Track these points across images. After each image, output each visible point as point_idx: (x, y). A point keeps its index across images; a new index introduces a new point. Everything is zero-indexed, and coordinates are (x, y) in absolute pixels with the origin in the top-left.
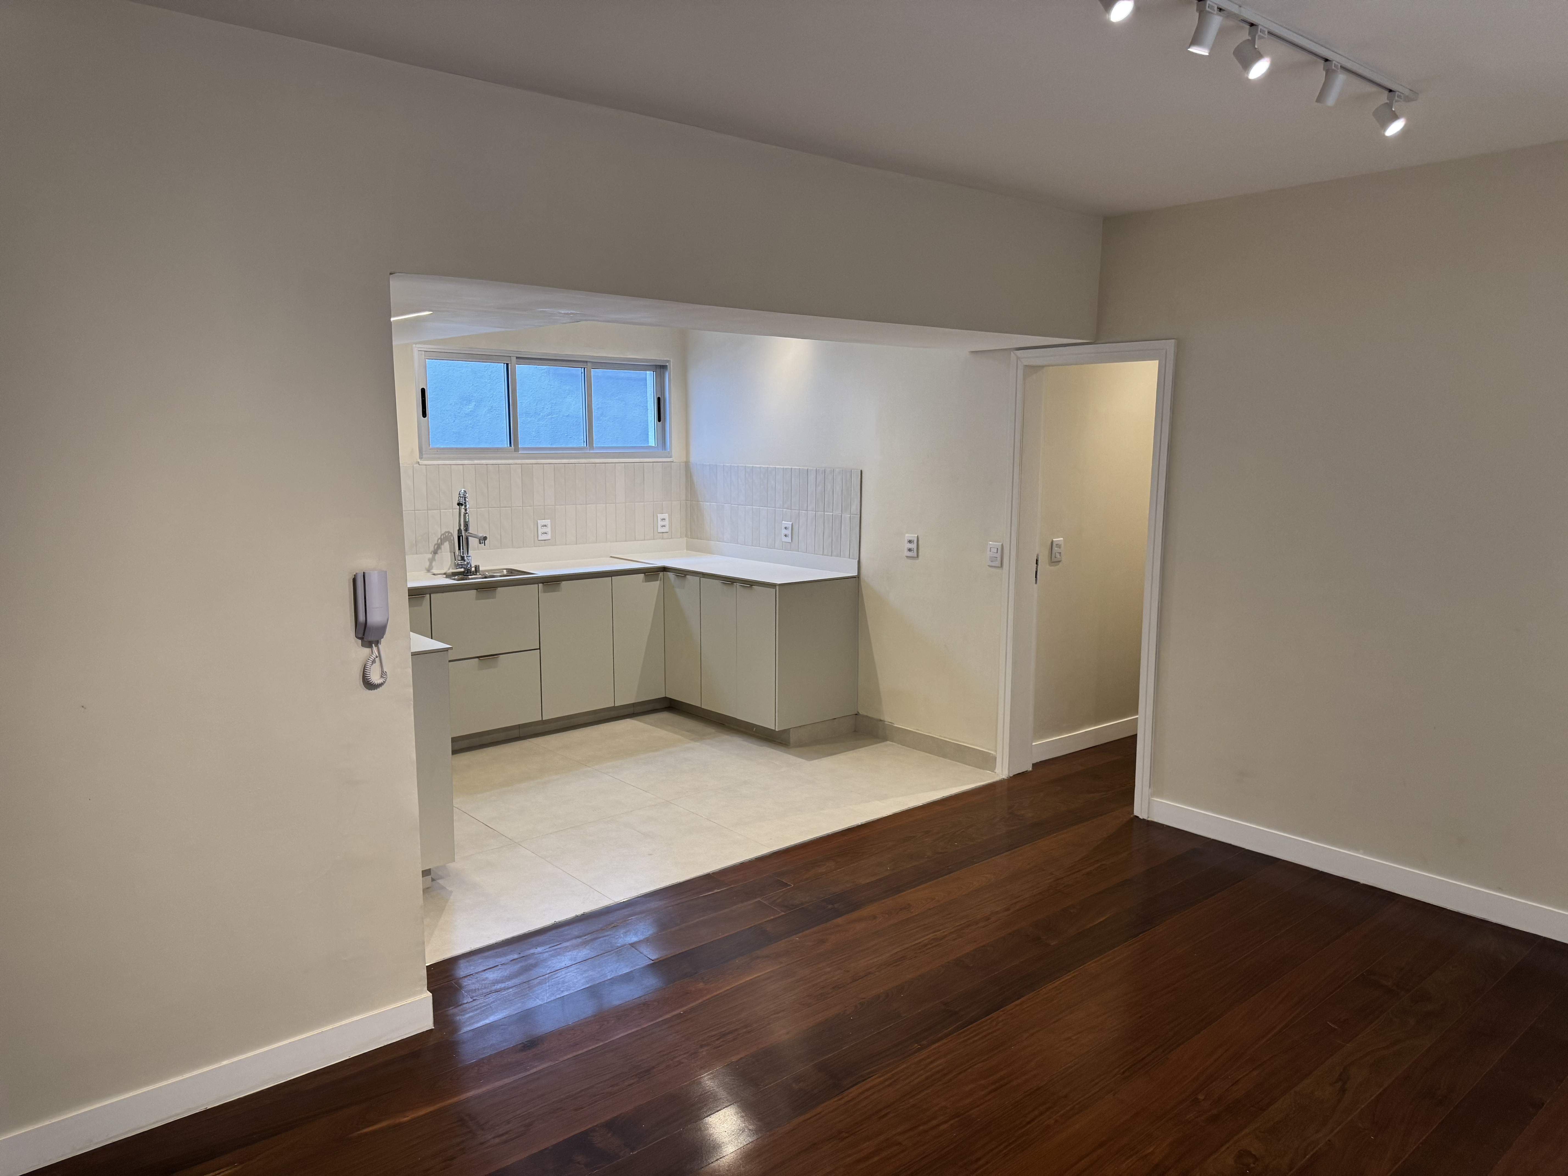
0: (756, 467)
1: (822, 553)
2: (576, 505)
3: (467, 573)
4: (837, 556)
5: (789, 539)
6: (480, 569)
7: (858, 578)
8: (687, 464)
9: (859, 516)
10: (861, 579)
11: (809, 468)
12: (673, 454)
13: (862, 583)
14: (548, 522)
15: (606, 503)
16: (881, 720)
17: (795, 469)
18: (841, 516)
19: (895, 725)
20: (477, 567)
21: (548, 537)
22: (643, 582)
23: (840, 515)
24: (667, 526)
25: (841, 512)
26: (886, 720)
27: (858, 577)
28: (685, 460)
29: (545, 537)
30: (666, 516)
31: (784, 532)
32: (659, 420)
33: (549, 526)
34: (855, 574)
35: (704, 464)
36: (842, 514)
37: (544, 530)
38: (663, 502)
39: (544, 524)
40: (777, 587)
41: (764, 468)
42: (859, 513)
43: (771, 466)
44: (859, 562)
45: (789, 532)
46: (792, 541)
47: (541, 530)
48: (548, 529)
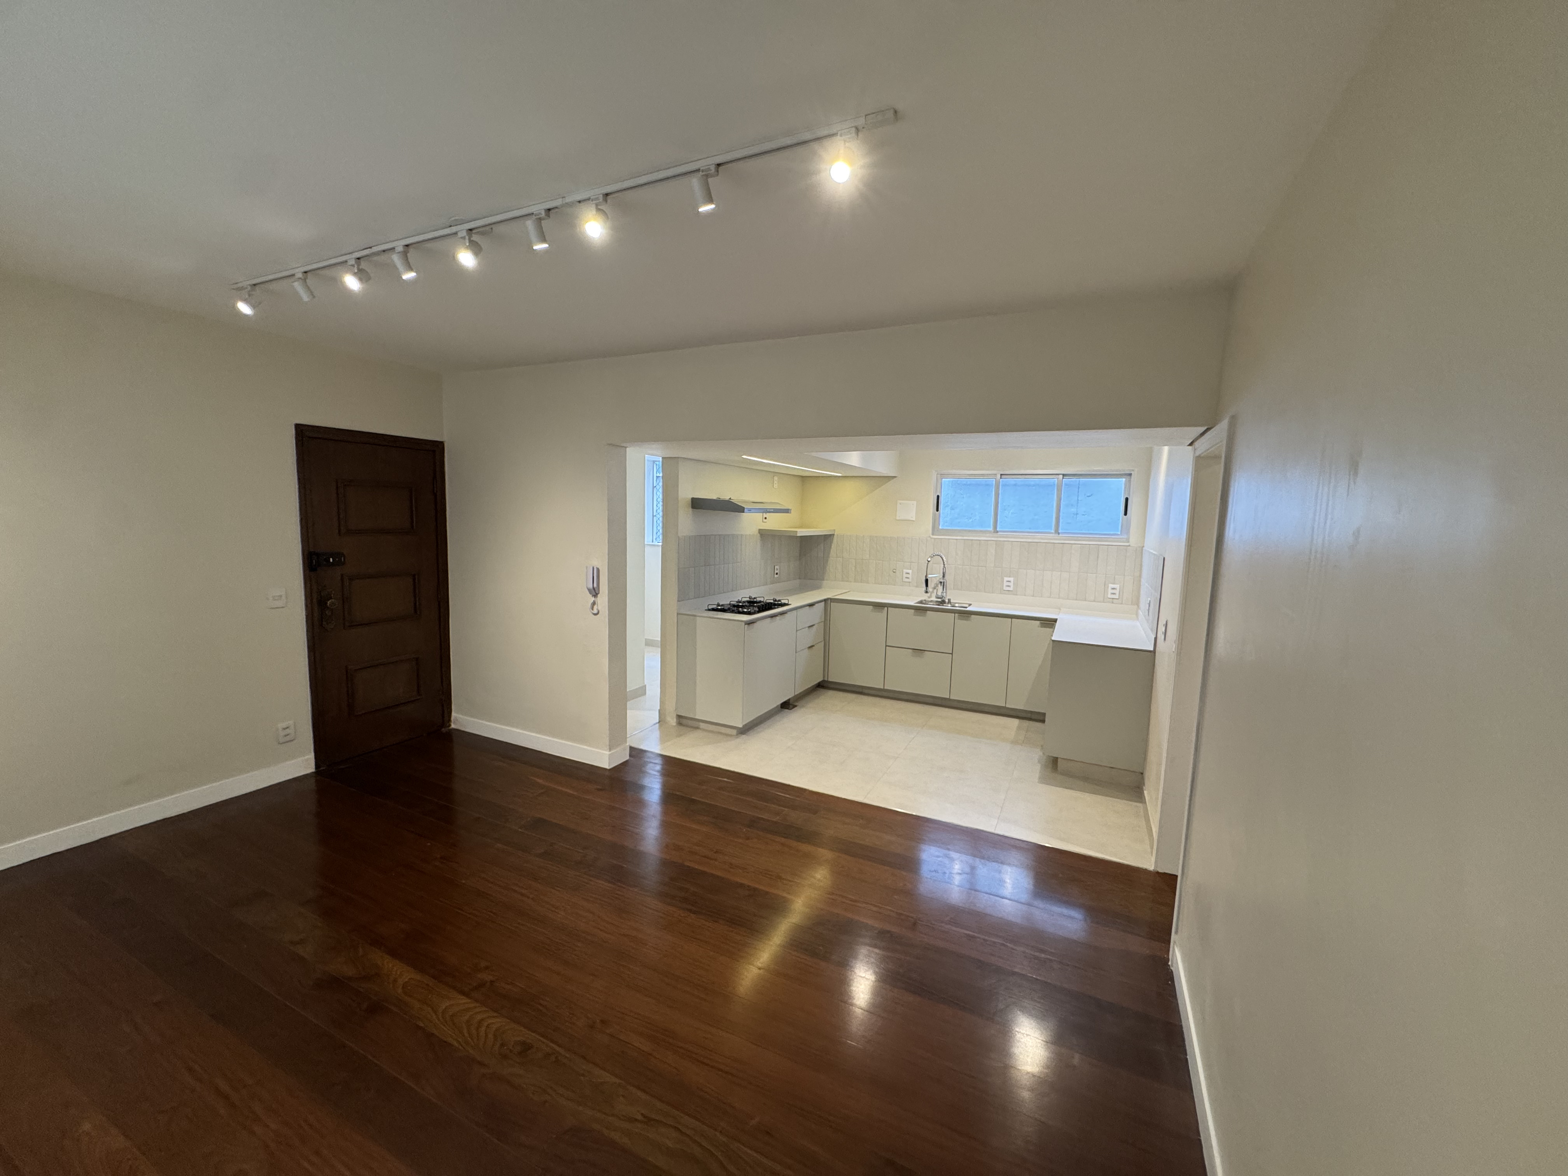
2: (1035, 570)
3: (943, 602)
5: (1148, 613)
6: (952, 601)
8: (1142, 549)
10: (1154, 655)
12: (1131, 540)
13: (1156, 659)
14: (1011, 579)
15: (1061, 571)
20: (949, 600)
21: (1011, 589)
22: (1039, 627)
23: (1158, 596)
24: (1118, 594)
25: (1158, 594)
28: (1141, 545)
29: (1008, 589)
30: (1116, 586)
32: (1126, 514)
33: (1012, 582)
34: (1152, 649)
37: (1008, 584)
39: (1009, 580)
44: (1156, 640)
45: (1149, 607)
46: (1149, 615)
47: (1005, 584)
48: (1011, 584)
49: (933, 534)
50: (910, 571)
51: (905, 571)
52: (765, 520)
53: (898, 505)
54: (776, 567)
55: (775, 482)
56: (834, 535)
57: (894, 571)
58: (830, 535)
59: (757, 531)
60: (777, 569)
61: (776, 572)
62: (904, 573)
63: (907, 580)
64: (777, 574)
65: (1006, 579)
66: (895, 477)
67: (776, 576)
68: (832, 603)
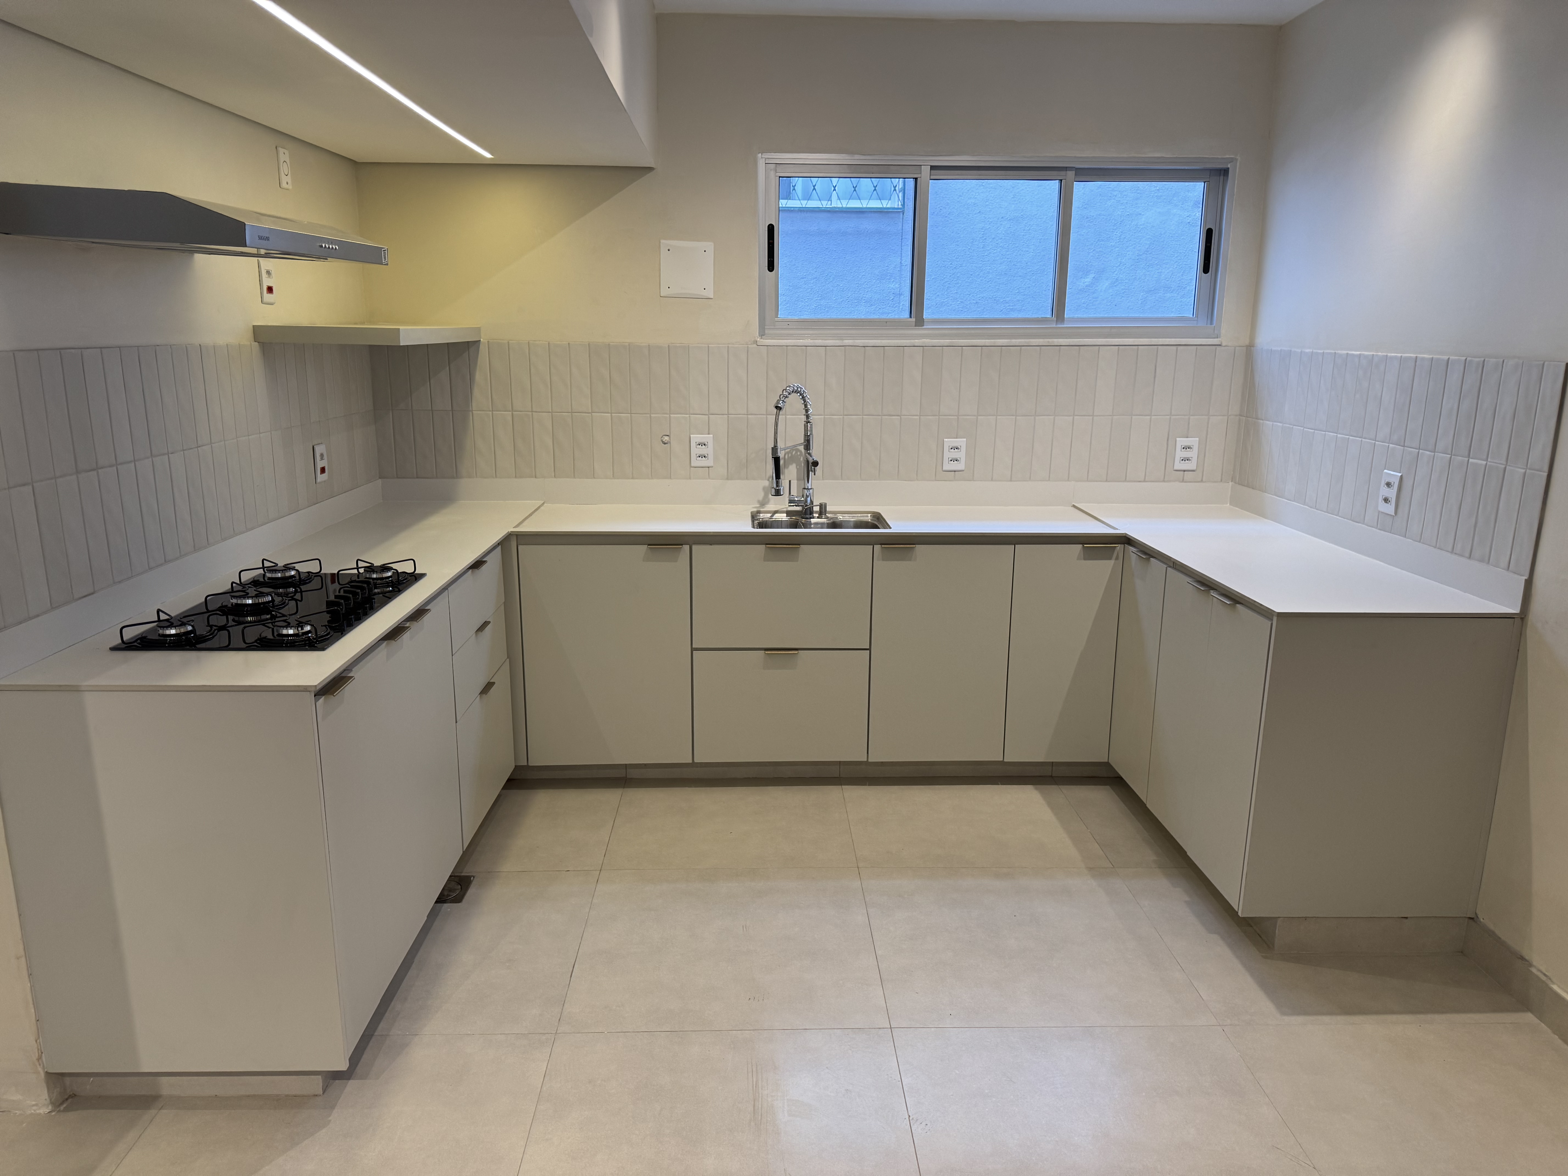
0: (1353, 355)
1: (1450, 549)
2: (1016, 416)
3: (805, 514)
4: (1481, 560)
5: (1390, 509)
6: (827, 510)
7: (1522, 617)
8: (1249, 350)
9: (1546, 474)
10: (1529, 623)
11: (1451, 357)
12: (1223, 331)
13: (1529, 632)
14: (961, 442)
15: (1074, 415)
16: (1522, 958)
17: (1423, 359)
18: (1505, 468)
19: (1555, 987)
20: (823, 507)
21: (970, 467)
22: (1078, 559)
23: (1504, 466)
24: (1194, 460)
25: (1505, 463)
26: (1535, 963)
27: (1522, 619)
28: (1247, 342)
29: (954, 466)
30: (1193, 441)
31: (1385, 492)
32: (1206, 269)
33: (963, 449)
34: (1515, 609)
35: (1274, 349)
36: (1506, 465)
37: (954, 454)
38: (1191, 417)
39: (955, 444)
40: (1275, 619)
41: (1366, 357)
42: (1546, 468)
43: (1380, 354)
44: (1529, 584)
45: (1392, 493)
46: (1396, 513)
47: (948, 454)
48: (961, 454)
49: (762, 334)
50: (708, 438)
51: (696, 438)
52: (267, 297)
53: (664, 251)
54: (319, 450)
55: (285, 169)
56: (477, 342)
57: (666, 438)
58: (468, 344)
59: (250, 335)
60: (322, 455)
61: (320, 464)
62: (693, 444)
63: (703, 462)
64: (323, 470)
65: (949, 442)
66: (650, 169)
67: (321, 478)
68: (520, 547)
